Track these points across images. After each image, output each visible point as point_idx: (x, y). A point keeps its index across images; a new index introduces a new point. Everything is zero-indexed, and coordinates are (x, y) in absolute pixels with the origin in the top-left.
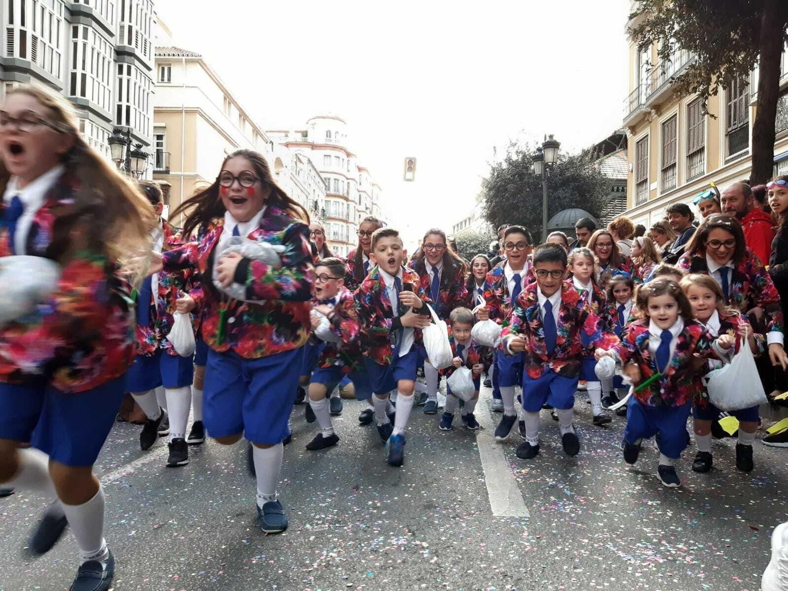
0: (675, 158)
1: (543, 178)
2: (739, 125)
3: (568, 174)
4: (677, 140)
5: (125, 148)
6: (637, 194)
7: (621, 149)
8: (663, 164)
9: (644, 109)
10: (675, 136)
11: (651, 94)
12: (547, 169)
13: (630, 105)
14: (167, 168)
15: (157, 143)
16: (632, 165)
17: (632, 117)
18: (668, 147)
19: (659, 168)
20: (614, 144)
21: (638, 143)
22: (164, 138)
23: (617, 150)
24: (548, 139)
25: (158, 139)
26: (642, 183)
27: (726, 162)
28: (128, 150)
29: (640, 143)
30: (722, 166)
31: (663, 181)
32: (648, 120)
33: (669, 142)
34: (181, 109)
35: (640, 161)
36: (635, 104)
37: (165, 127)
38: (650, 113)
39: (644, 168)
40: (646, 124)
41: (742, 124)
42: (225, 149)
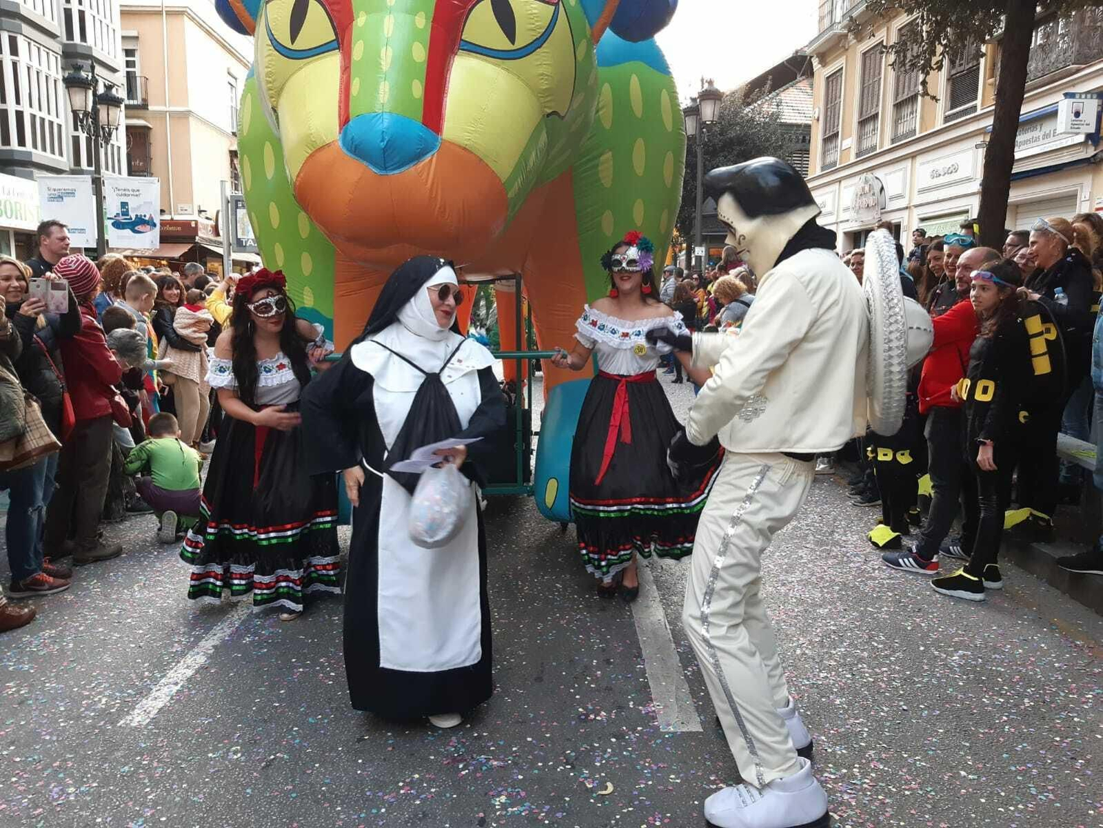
0: (877, 106)
1: (698, 141)
2: (967, 67)
3: (732, 134)
4: (882, 79)
5: (90, 93)
6: (824, 153)
7: (804, 77)
8: (861, 114)
9: (838, 30)
10: (879, 74)
11: (849, 8)
12: (704, 130)
13: (820, 22)
14: (145, 100)
15: (127, 62)
16: (819, 111)
17: (822, 40)
18: (869, 91)
19: (855, 119)
20: (795, 70)
21: (828, 78)
22: (137, 54)
23: (799, 78)
24: (706, 86)
25: (127, 56)
26: (830, 138)
27: (947, 119)
28: (95, 94)
29: (831, 79)
30: (940, 125)
31: (860, 139)
32: (843, 47)
33: (871, 81)
34: (161, 9)
35: (829, 106)
36: (827, 22)
37: (137, 38)
38: (846, 36)
39: (834, 116)
40: (840, 52)
41: (970, 65)
42: (228, 69)
